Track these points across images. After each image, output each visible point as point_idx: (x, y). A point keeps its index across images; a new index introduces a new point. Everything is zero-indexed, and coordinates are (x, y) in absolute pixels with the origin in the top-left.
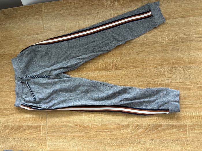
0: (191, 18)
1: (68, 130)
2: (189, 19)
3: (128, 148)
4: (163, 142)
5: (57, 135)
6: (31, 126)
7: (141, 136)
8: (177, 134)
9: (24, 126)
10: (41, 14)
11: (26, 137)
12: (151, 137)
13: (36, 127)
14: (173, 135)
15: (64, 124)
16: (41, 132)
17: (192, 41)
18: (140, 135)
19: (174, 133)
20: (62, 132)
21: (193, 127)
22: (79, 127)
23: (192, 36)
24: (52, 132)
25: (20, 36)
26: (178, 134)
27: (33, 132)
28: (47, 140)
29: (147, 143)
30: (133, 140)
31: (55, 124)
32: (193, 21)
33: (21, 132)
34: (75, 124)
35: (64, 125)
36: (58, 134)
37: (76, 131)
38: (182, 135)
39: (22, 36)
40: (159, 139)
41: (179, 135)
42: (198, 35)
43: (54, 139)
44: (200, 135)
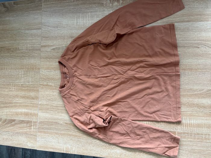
0: (190, 23)
1: (58, 128)
2: (188, 24)
6: (23, 121)
9: (16, 120)
10: (40, 9)
11: (18, 131)
13: (28, 122)
15: (54, 121)
16: (32, 127)
17: (189, 47)
20: (52, 129)
21: (182, 135)
22: (69, 125)
23: (190, 42)
24: (43, 128)
25: (18, 30)
27: (24, 127)
28: (38, 136)
32: (192, 26)
33: (13, 125)
36: (48, 131)
39: (20, 30)
42: (196, 41)
43: (44, 135)
44: (189, 143)
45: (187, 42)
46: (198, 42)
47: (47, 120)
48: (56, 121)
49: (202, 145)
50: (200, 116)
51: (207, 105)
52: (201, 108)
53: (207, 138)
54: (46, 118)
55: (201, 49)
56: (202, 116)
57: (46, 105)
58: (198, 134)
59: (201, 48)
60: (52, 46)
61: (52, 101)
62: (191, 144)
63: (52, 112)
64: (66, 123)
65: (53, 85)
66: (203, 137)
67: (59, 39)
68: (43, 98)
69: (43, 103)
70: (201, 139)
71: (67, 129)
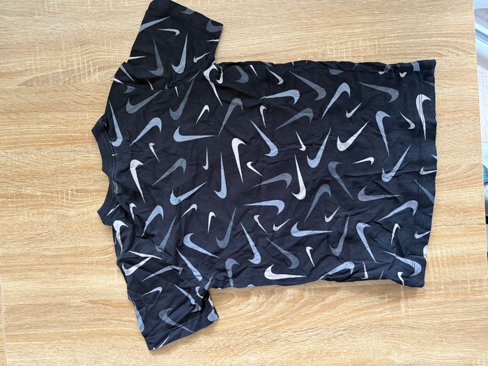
1: (70, 319)
3: (245, 357)
4: (339, 333)
5: (36, 334)
7: (282, 323)
8: (376, 310)
12: (308, 323)
14: (364, 314)
15: (55, 300)
18: (279, 320)
19: (369, 307)
20: (49, 325)
22: (103, 307)
24: (20, 327)
26: (378, 310)
28: (7, 351)
29: (299, 339)
30: (259, 334)
31: (27, 303)
34: (91, 298)
35: (56, 304)
36: (39, 331)
37: (96, 320)
38: (387, 313)
40: (329, 325)
41: (381, 312)
42: (433, 39)
43: (26, 346)
44: (433, 309)
45: (412, 40)
46: (439, 39)
47: (31, 302)
48: (60, 299)
49: (466, 309)
50: (456, 236)
51: (471, 205)
52: (457, 215)
53: (476, 289)
54: (27, 296)
55: (448, 58)
56: (460, 236)
57: (24, 255)
58: (455, 282)
59: (446, 56)
60: (20, 73)
61: (41, 241)
62: (439, 310)
63: (43, 274)
64: (91, 302)
65: (39, 193)
66: (467, 288)
67: (40, 51)
68: (9, 237)
69: (11, 253)
70: (463, 294)
71: (96, 317)
